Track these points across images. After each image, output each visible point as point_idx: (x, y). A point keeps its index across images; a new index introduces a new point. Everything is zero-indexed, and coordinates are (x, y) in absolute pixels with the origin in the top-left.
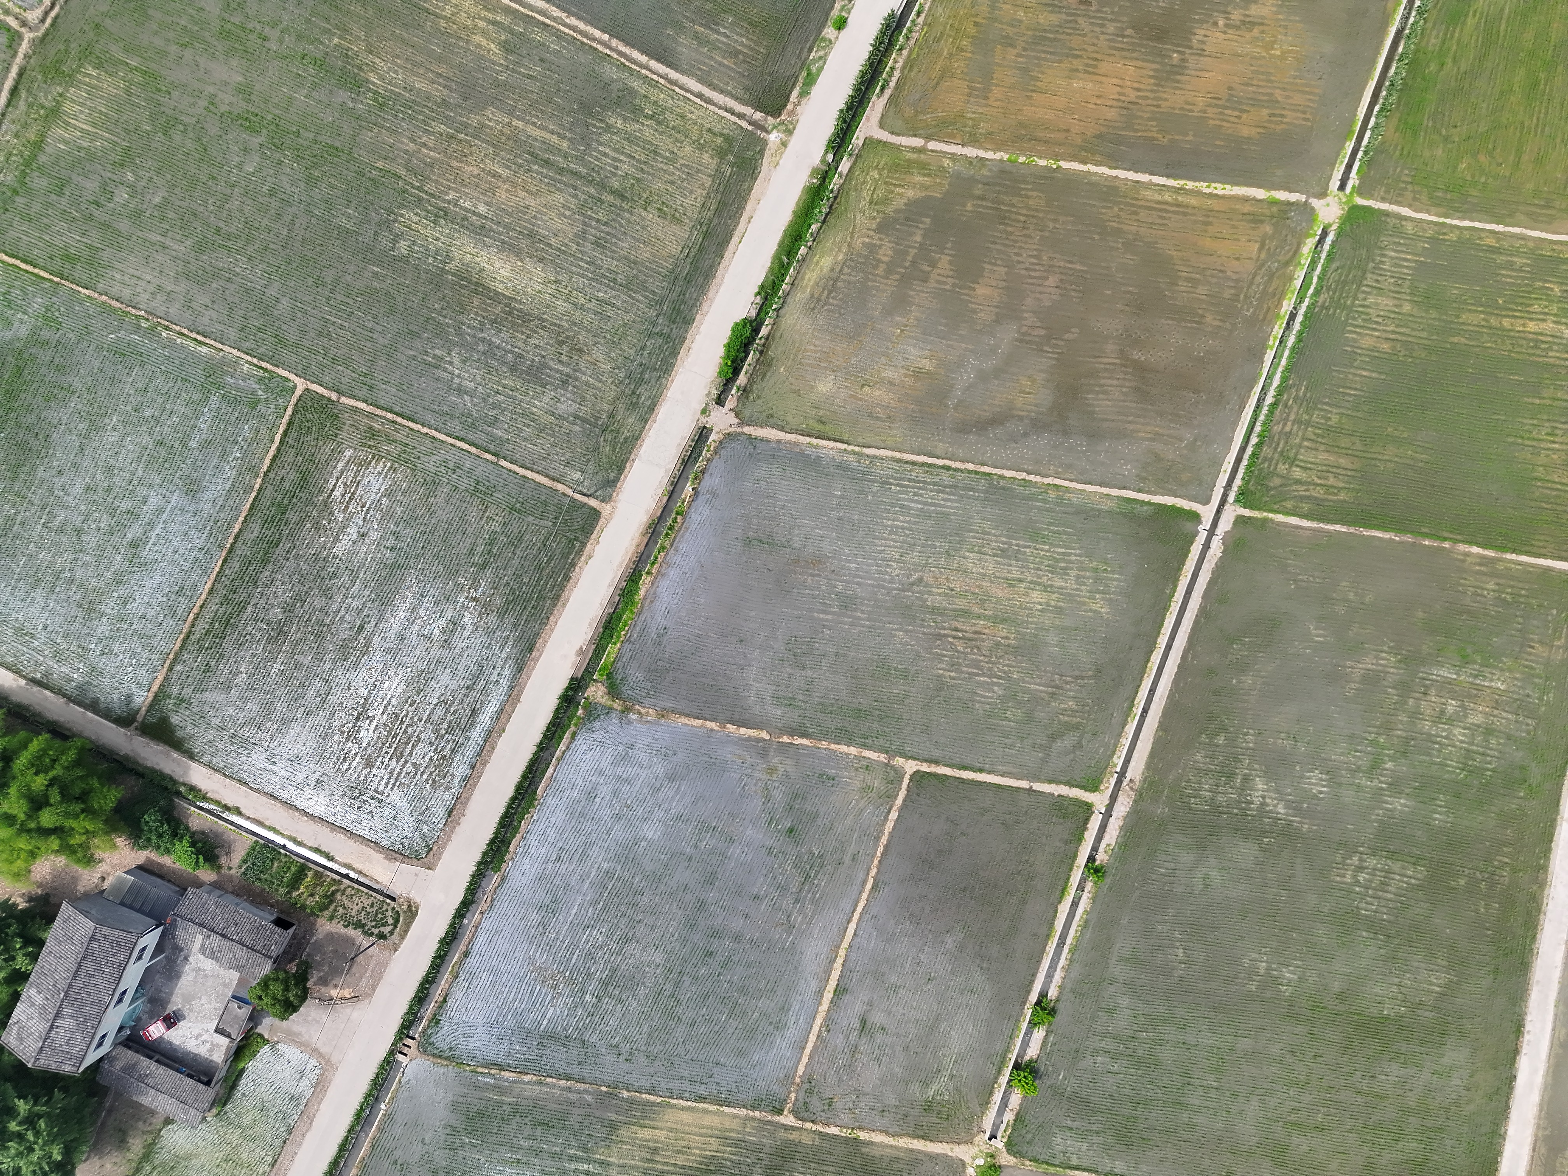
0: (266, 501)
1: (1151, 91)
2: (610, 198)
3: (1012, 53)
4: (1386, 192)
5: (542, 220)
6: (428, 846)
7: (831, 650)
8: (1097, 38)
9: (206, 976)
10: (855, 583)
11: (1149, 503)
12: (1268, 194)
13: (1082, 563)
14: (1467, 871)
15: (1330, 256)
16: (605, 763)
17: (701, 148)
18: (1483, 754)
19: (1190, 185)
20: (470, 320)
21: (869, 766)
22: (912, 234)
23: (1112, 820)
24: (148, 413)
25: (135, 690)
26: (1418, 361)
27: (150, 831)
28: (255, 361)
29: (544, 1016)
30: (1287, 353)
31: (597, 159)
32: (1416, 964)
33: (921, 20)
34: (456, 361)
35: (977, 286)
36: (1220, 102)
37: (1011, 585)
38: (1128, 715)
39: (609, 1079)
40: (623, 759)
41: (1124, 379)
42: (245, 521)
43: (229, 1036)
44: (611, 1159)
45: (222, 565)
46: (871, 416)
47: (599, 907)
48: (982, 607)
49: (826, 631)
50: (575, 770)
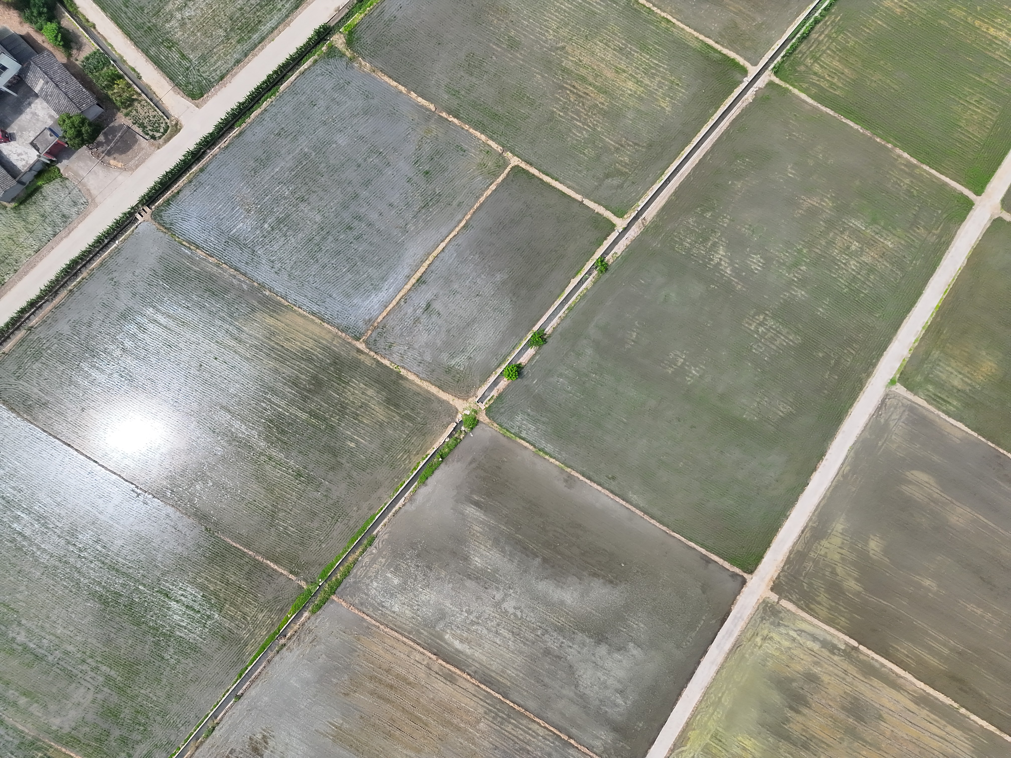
6: (201, 93)
7: (493, 70)
9: (38, 120)
10: (522, 34)
11: (720, 52)
13: (666, 74)
14: (826, 349)
16: (329, 86)
18: (863, 282)
21: (489, 151)
23: (624, 238)
26: (914, 28)
29: (235, 226)
32: (774, 394)
37: (617, 73)
38: (658, 178)
39: (261, 280)
40: (340, 89)
44: (245, 329)
47: (293, 173)
48: (595, 79)
49: (494, 58)
50: (309, 84)
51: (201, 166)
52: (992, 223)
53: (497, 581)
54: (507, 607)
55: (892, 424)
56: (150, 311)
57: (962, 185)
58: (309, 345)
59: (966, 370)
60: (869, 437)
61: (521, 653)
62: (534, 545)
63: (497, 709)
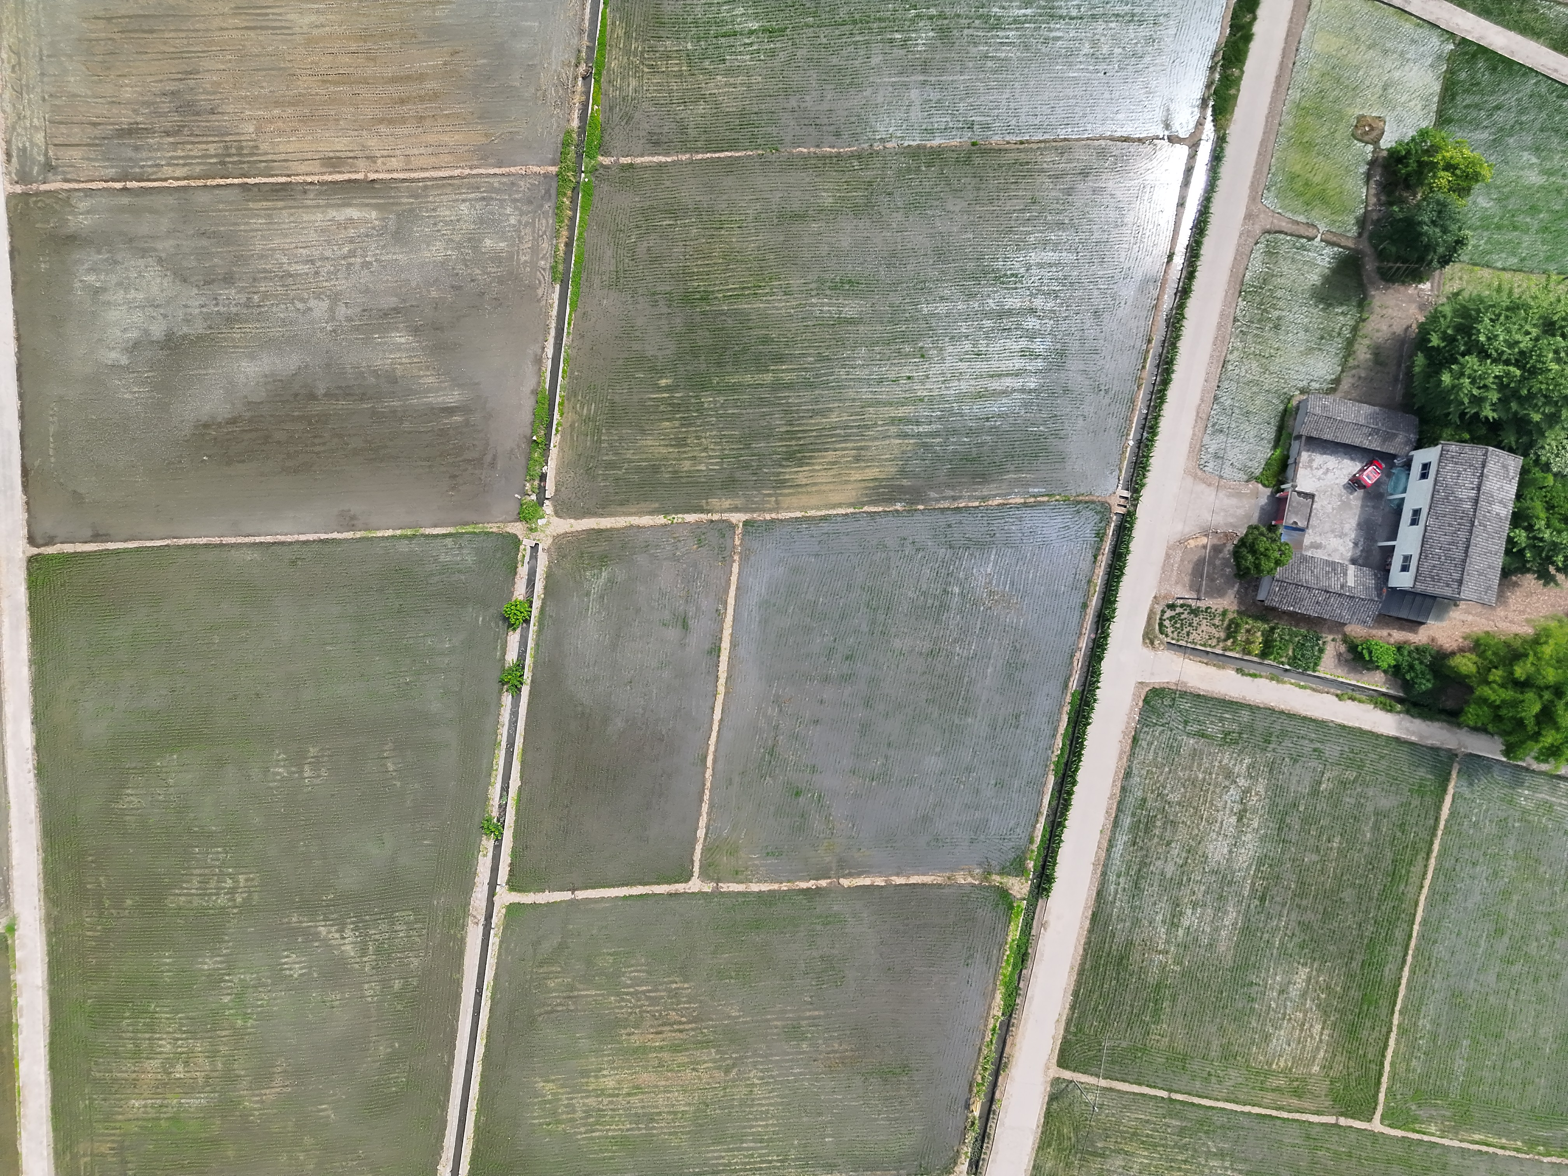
0: (1384, 1003)
7: (799, 981)
10: (791, 1054)
13: (573, 1127)
21: (736, 876)
23: (487, 880)
24: (1517, 1063)
25: (1466, 791)
28: (1426, 1138)
29: (996, 563)
32: (155, 811)
37: (637, 1088)
38: (495, 988)
39: (918, 517)
43: (1299, 493)
44: (898, 441)
45: (1411, 932)
47: (966, 679)
48: (660, 1059)
49: (808, 999)
50: (1022, 806)
51: (1088, 611)
53: (357, 329)
54: (320, 304)
56: (1032, 383)
58: (801, 475)
61: (262, 257)
62: (340, 406)
63: (244, 163)
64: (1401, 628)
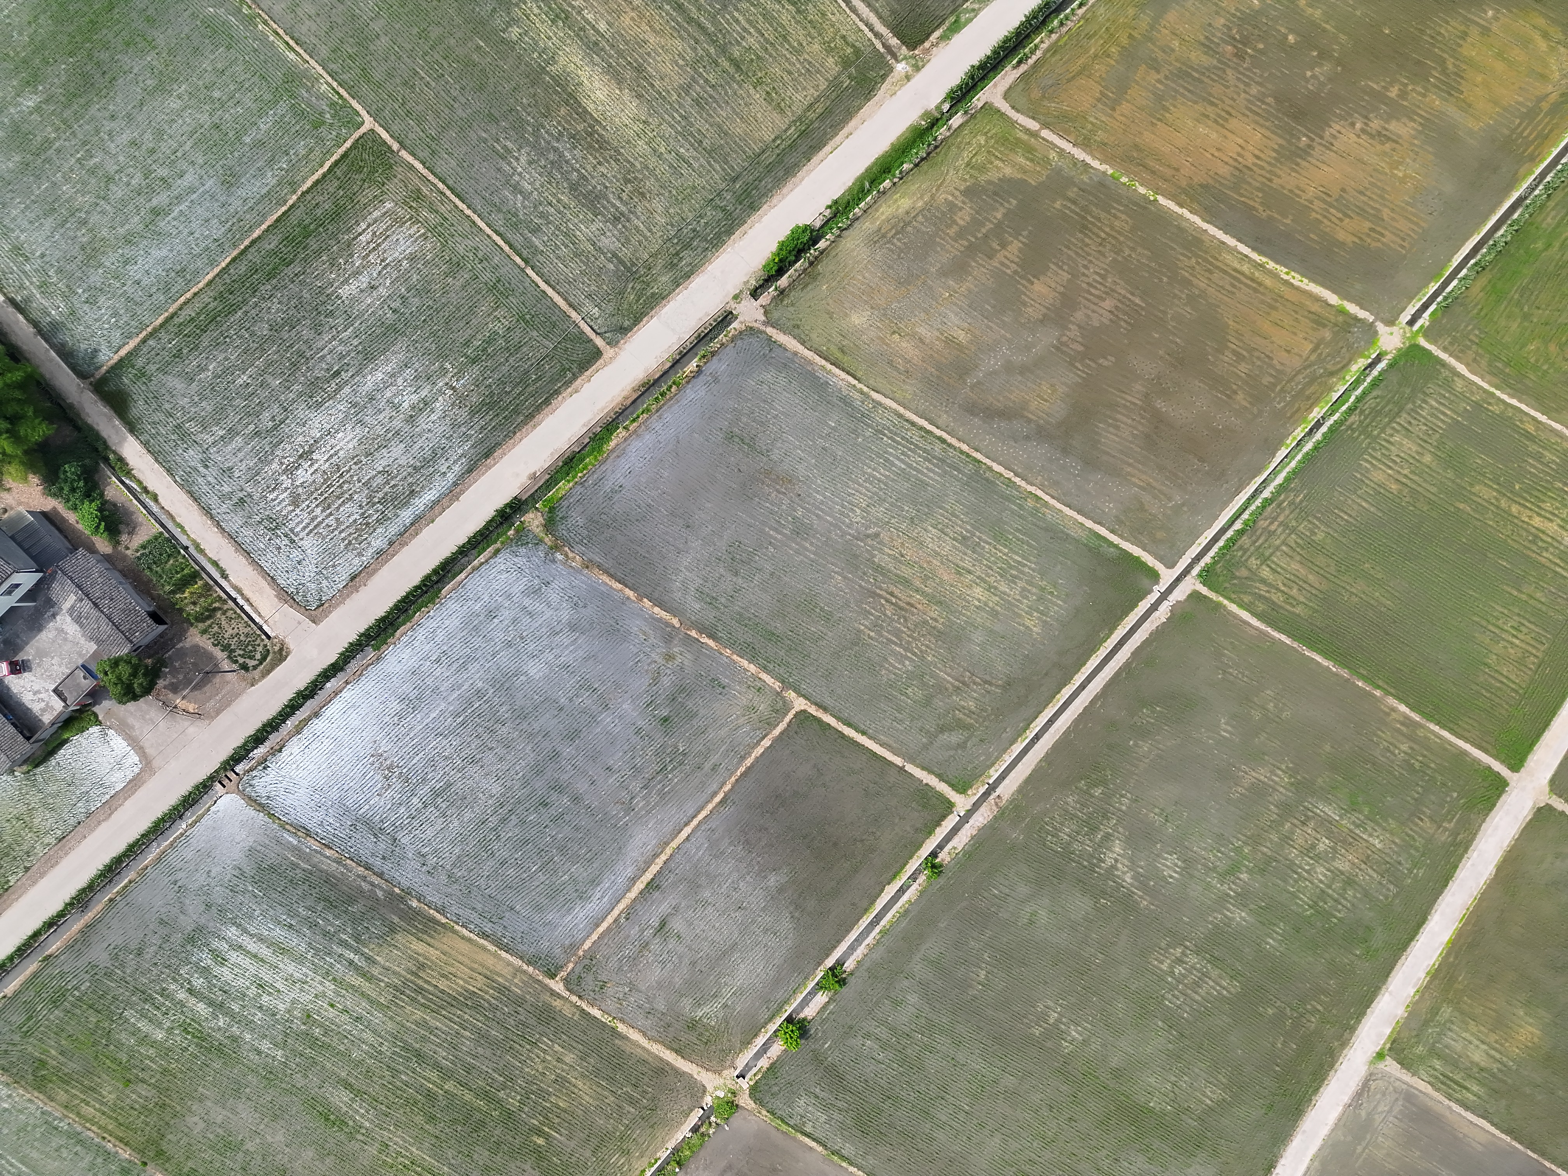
0: (294, 219)
1: (1269, 163)
2: (726, 64)
3: (1153, 76)
4: (1451, 343)
5: (654, 59)
6: (320, 600)
7: (768, 567)
8: (1239, 94)
9: (65, 639)
10: (814, 514)
11: (1116, 546)
12: (1340, 302)
13: (1033, 577)
14: (1279, 1003)
15: (1375, 384)
16: (517, 589)
17: (830, 51)
18: (1336, 901)
19: (1271, 265)
20: (551, 126)
21: (761, 688)
22: (996, 210)
23: (967, 826)
24: (216, 94)
25: (104, 348)
26: (1418, 512)
27: (66, 481)
28: (335, 84)
29: (367, 801)
30: (1299, 457)
31: (729, 23)
32: (1197, 1070)
33: (1080, 12)
34: (523, 160)
35: (1035, 281)
36: (1329, 199)
37: (959, 573)
38: (1020, 735)
39: (405, 883)
40: (534, 592)
41: (1140, 422)
42: (267, 230)
43: (64, 700)
44: (378, 958)
45: (230, 263)
46: (890, 363)
47: (459, 720)
48: (924, 583)
49: (771, 549)
50: (486, 585)
51: (317, 710)
52: (1535, 814)
55: (1378, 1118)
56: (232, 932)
57: (1491, 756)
58: (478, 984)
59: (1493, 1037)
60: (1342, 1138)
64: (64, 520)
